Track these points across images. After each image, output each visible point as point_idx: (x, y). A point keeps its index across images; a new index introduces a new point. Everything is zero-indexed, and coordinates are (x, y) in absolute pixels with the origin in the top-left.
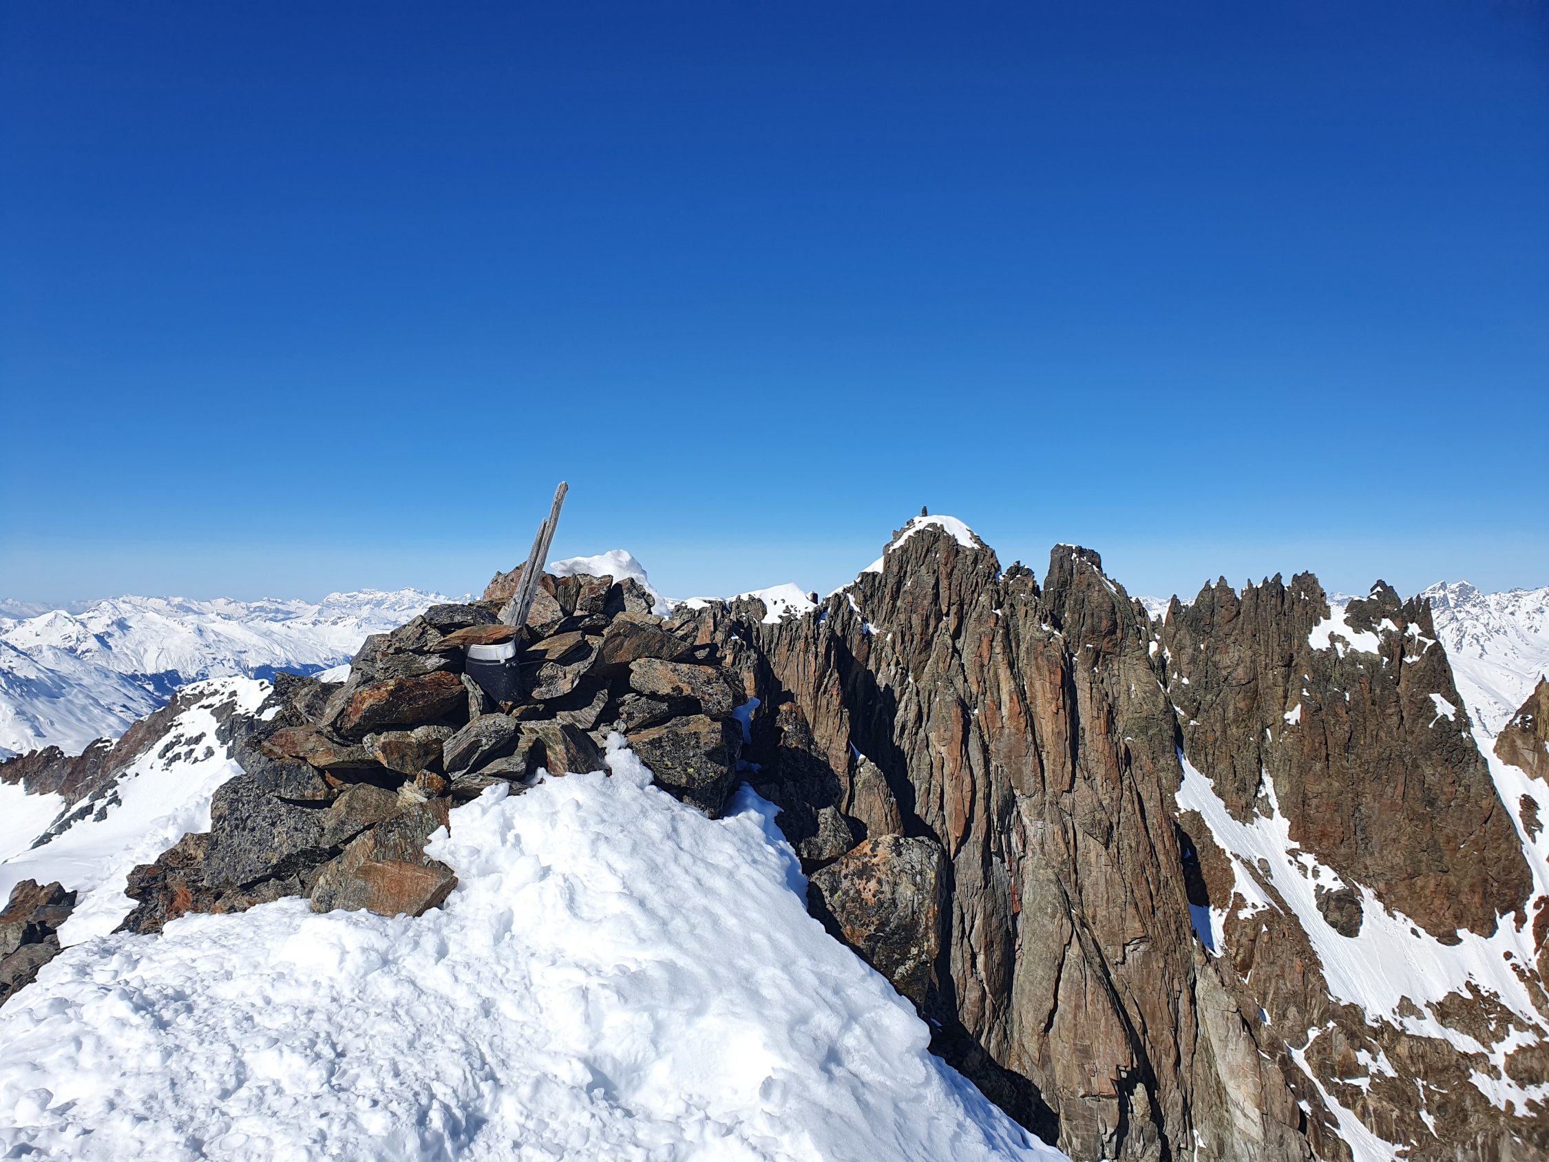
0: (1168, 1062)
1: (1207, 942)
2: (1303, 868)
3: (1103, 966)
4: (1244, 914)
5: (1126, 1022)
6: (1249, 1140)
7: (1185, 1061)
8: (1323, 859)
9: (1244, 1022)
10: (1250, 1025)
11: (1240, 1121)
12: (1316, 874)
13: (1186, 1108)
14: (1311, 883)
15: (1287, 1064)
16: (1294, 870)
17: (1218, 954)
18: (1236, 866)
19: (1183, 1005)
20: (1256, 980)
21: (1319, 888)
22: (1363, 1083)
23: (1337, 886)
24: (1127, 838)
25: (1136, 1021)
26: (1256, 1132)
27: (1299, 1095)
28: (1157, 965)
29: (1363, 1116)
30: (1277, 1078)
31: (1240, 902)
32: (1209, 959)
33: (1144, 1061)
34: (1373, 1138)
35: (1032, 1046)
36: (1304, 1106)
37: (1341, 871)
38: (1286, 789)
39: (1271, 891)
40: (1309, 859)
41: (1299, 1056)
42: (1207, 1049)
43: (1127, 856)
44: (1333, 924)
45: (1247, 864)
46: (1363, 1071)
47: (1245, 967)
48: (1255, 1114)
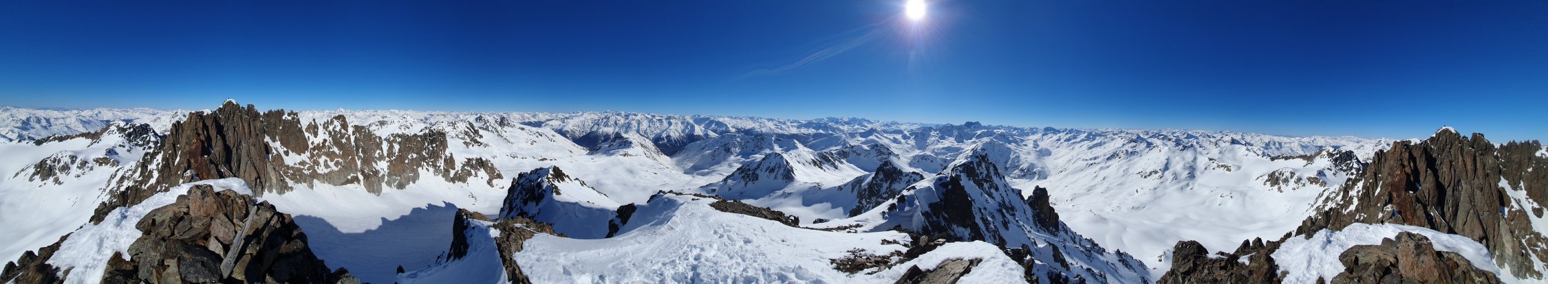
0: (1492, 236)
1: (1504, 214)
2: (1529, 202)
3: (1478, 215)
4: (1513, 210)
5: (1483, 227)
6: (1509, 255)
7: (1496, 237)
8: (1534, 201)
9: (1511, 232)
10: (1512, 232)
11: (1507, 251)
12: (1532, 204)
13: (1495, 246)
14: (1531, 205)
15: (1520, 242)
16: (1527, 202)
17: (1506, 217)
18: (1512, 199)
19: (1497, 225)
20: (1514, 224)
21: (1533, 207)
22: (1539, 249)
23: (1538, 207)
24: (1486, 190)
25: (1485, 227)
26: (1511, 254)
27: (1522, 249)
28: (1491, 217)
29: (1537, 256)
30: (1517, 244)
31: (1512, 207)
32: (1504, 217)
33: (1486, 235)
34: (1539, 261)
35: (1461, 227)
36: (1523, 251)
37: (1539, 204)
38: (1526, 185)
39: (1520, 206)
40: (1531, 200)
41: (1523, 241)
42: (1501, 235)
43: (1486, 194)
44: (1536, 215)
45: (1515, 199)
46: (1539, 247)
47: (1512, 221)
48: (1511, 250)
